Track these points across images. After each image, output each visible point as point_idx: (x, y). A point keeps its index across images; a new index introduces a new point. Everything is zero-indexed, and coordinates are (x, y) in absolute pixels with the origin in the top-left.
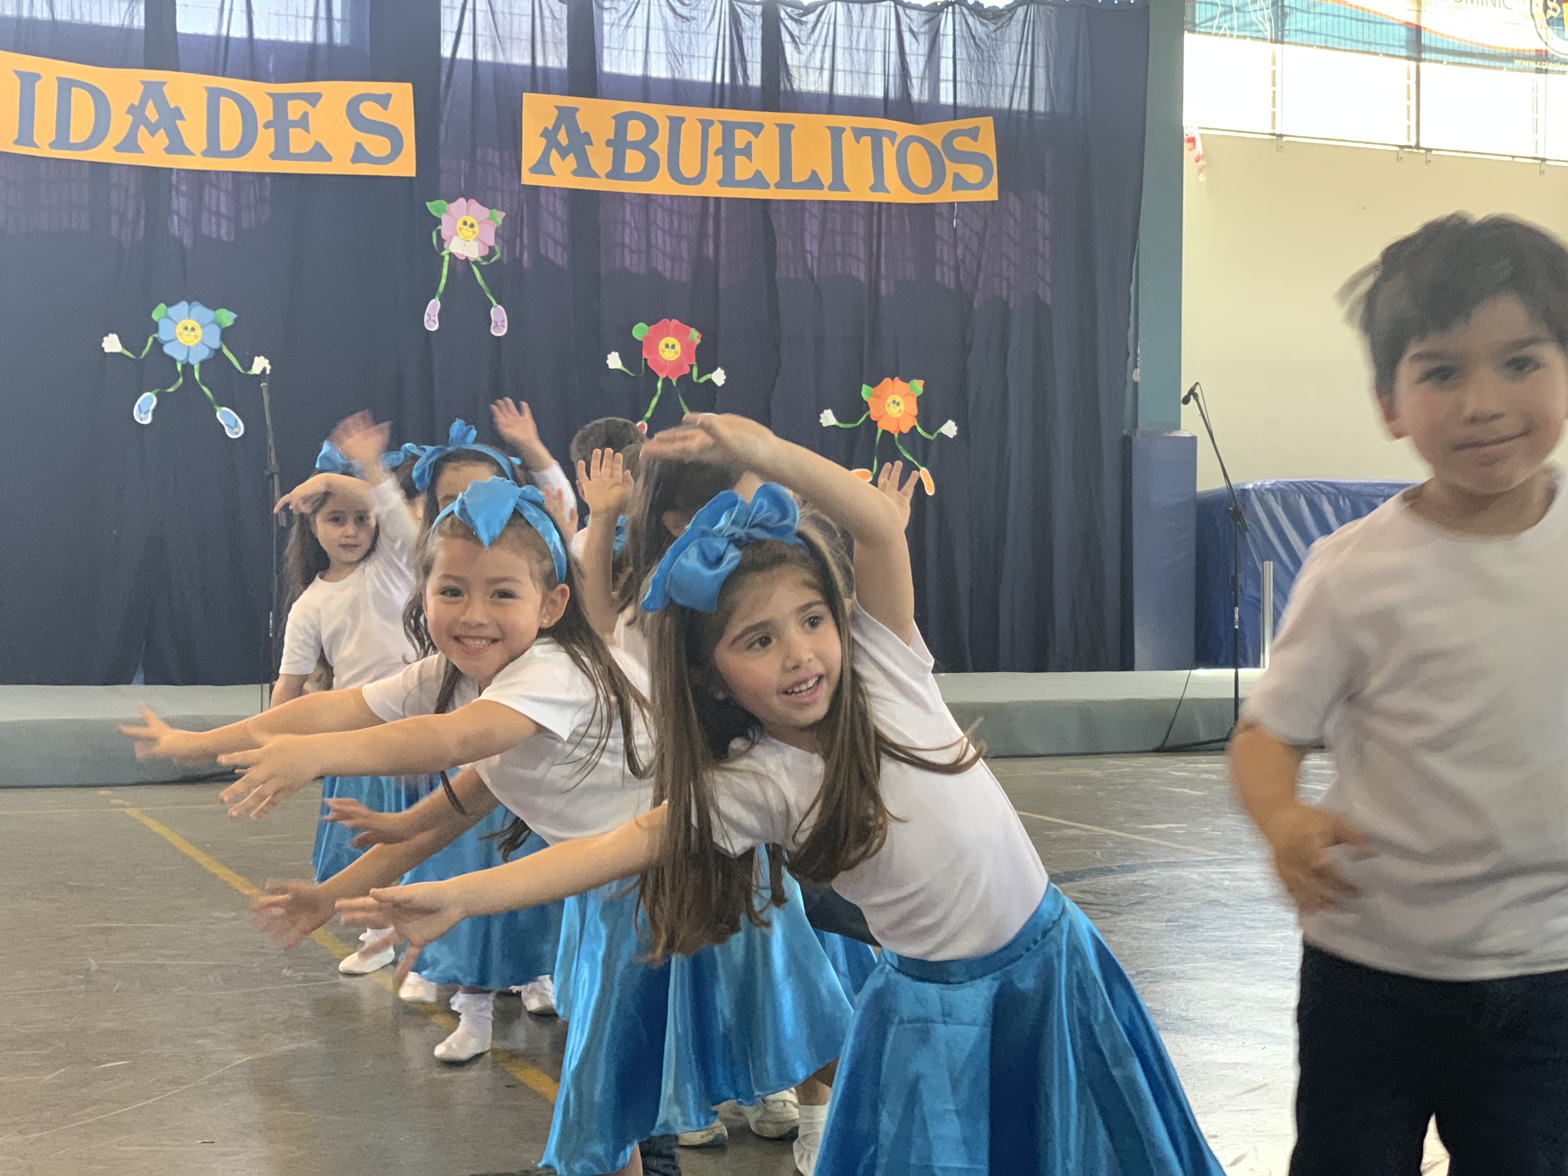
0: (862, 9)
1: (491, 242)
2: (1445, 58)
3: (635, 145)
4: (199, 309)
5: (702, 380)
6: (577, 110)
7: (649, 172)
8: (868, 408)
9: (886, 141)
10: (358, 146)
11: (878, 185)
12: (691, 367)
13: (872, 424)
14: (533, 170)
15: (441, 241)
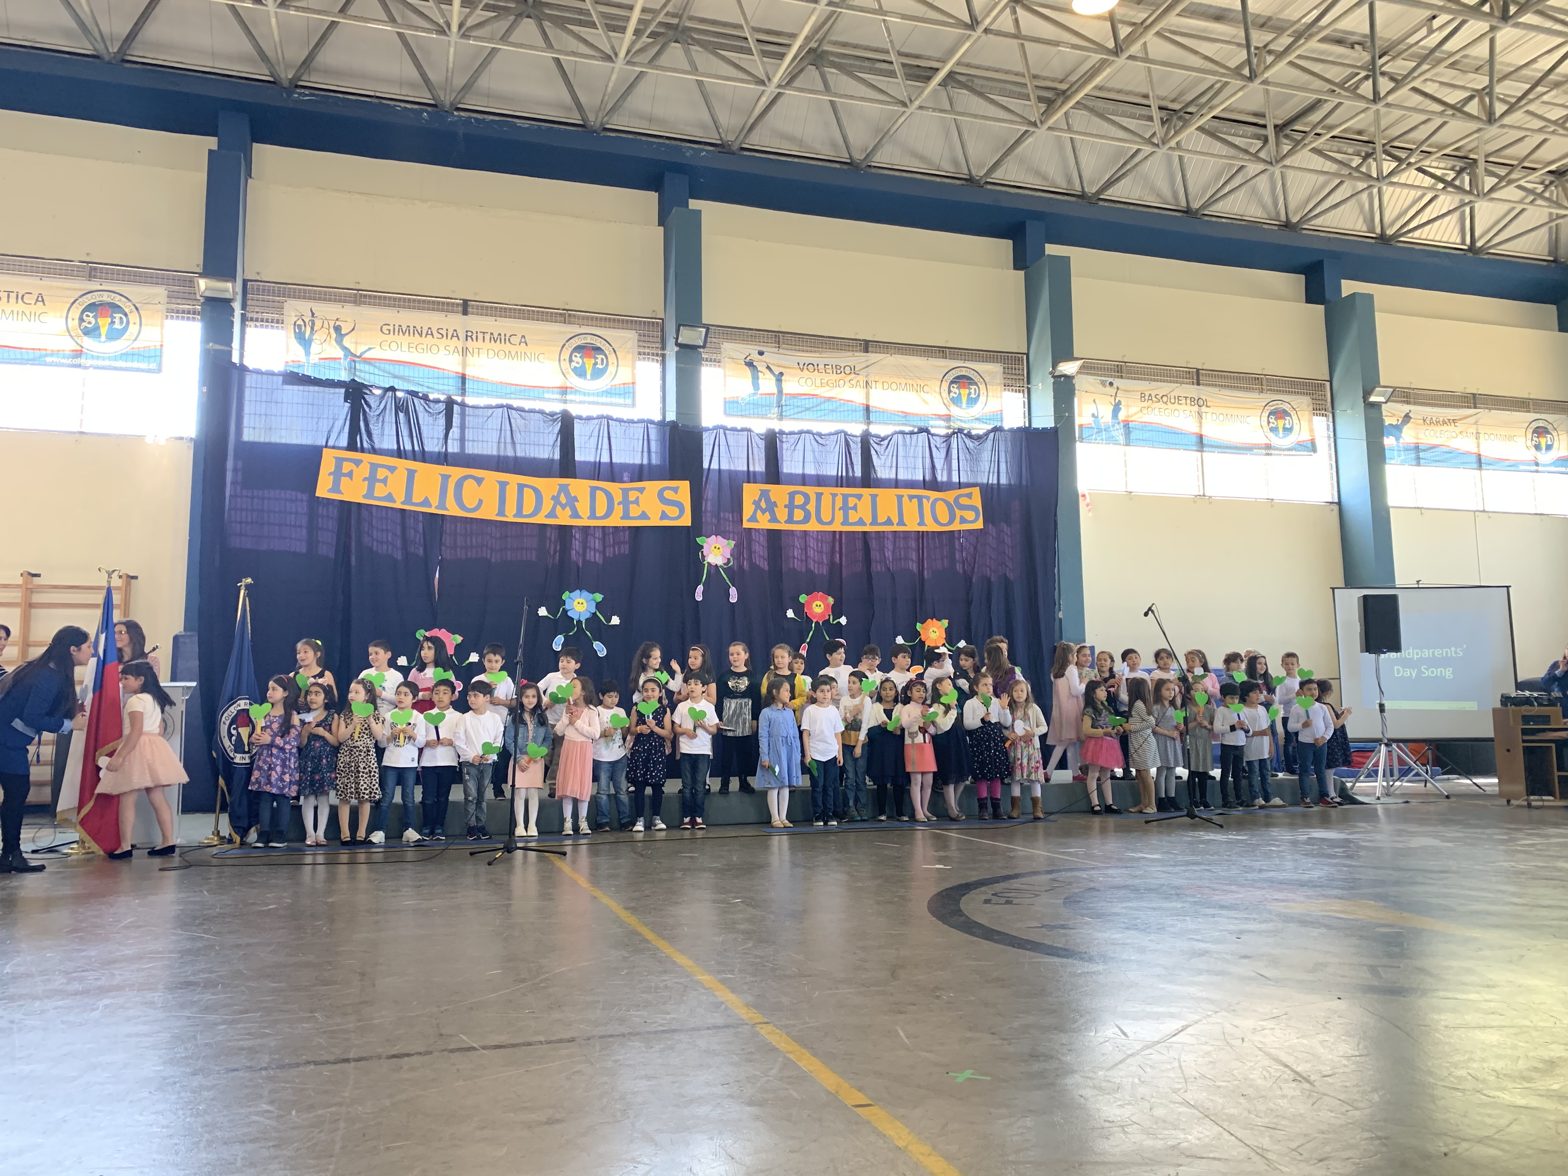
0: (911, 437)
1: (729, 556)
2: (1217, 450)
3: (798, 507)
4: (585, 593)
5: (834, 622)
6: (770, 491)
7: (807, 519)
8: (920, 635)
9: (925, 501)
10: (663, 512)
11: (921, 523)
12: (829, 616)
13: (922, 643)
14: (748, 521)
15: (703, 556)
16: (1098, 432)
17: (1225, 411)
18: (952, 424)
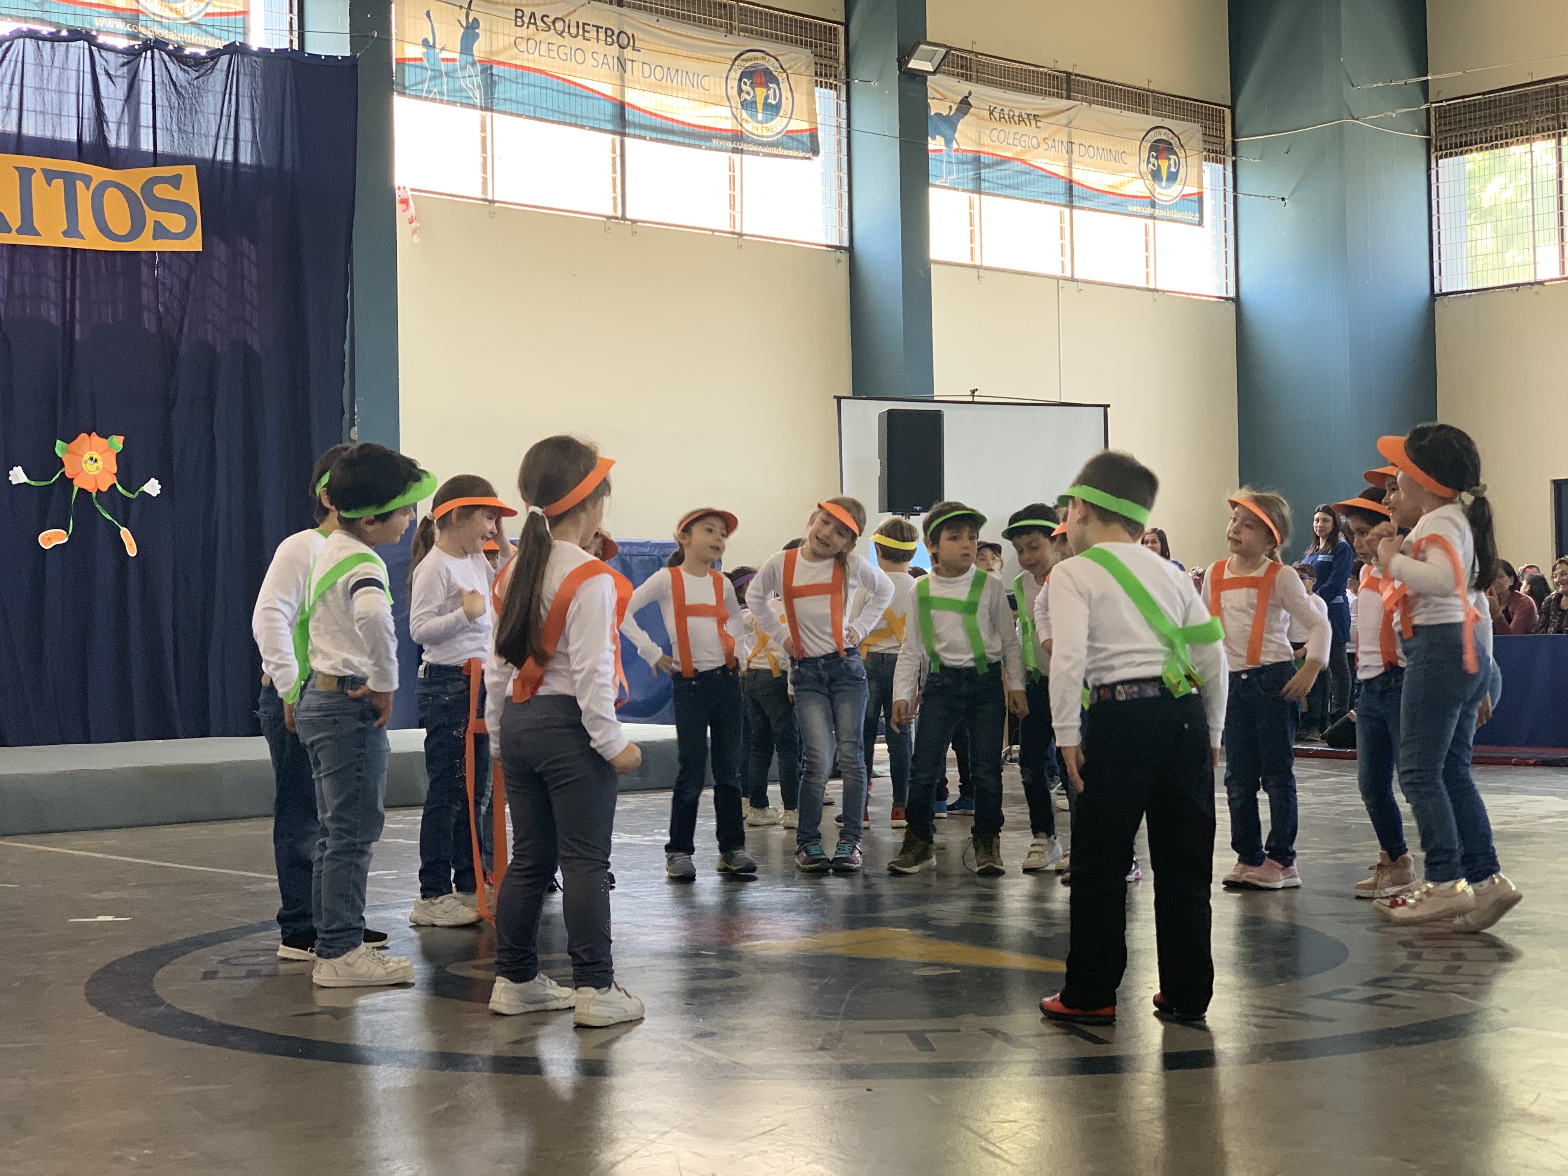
0: (52, 47)
2: (648, 134)
16: (434, 78)
17: (666, 60)
18: (142, 30)
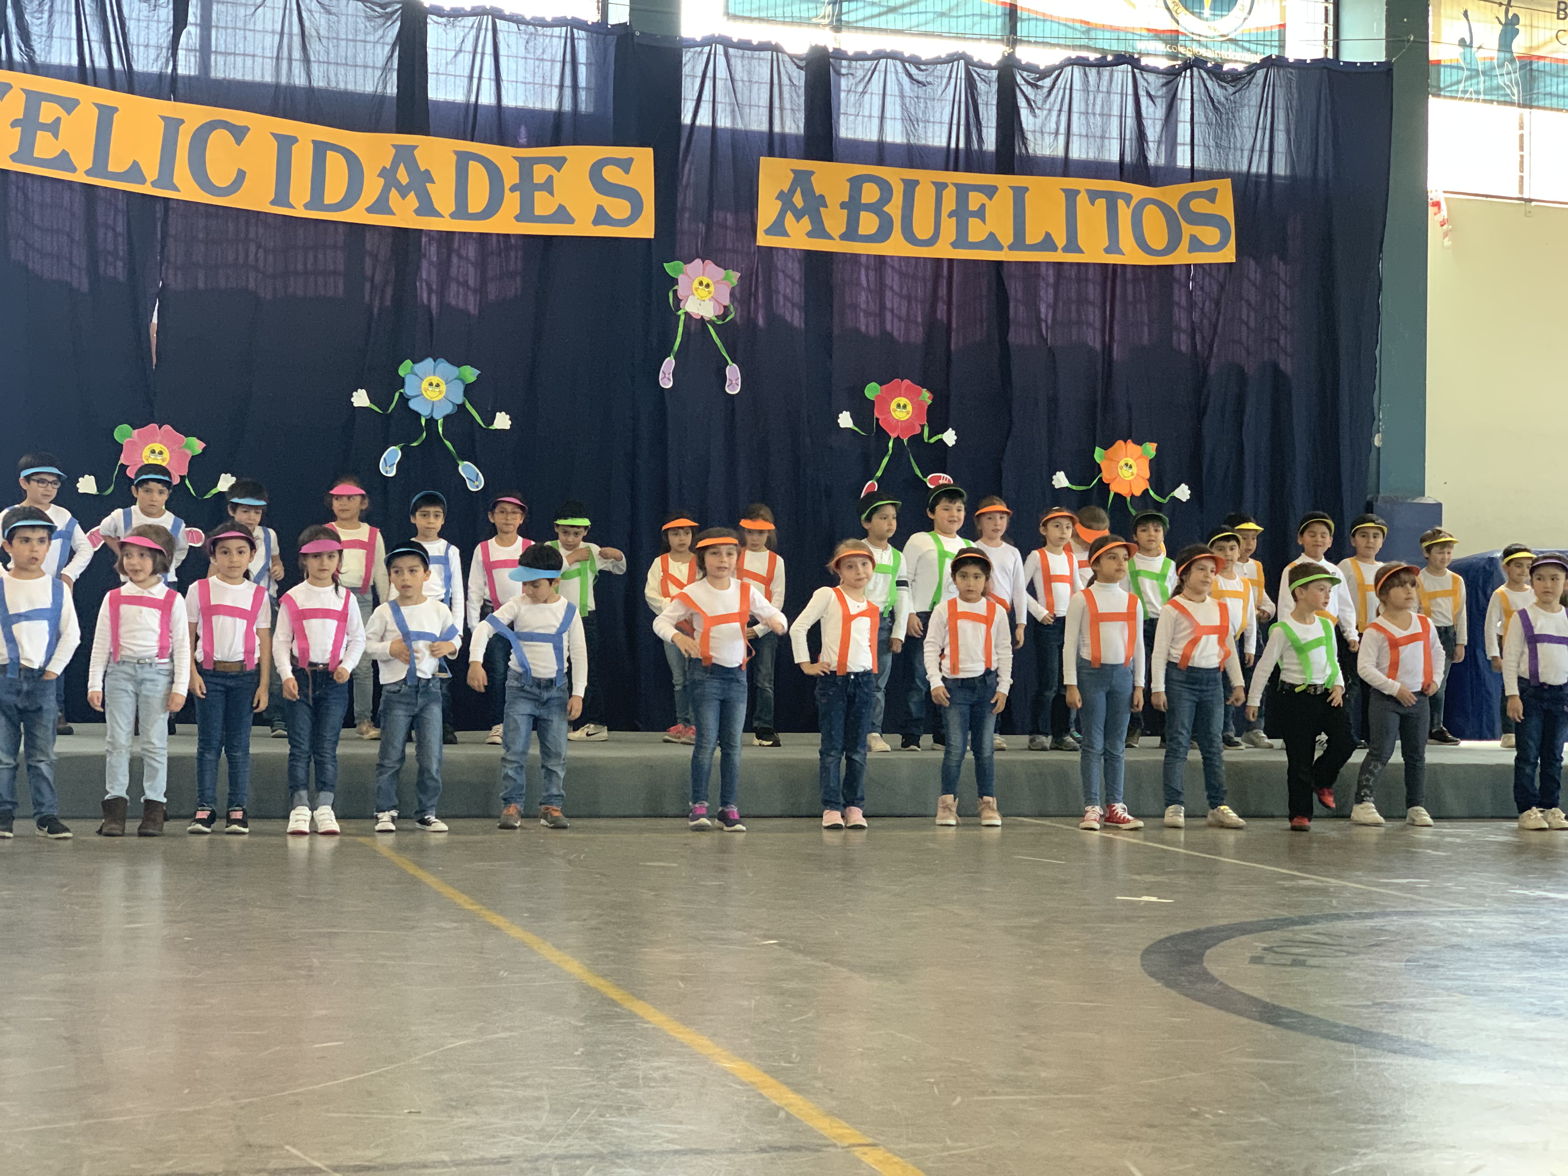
0: (1098, 73)
1: (727, 302)
3: (869, 208)
4: (443, 365)
5: (932, 441)
6: (812, 173)
7: (883, 233)
8: (1100, 471)
9: (1121, 203)
10: (600, 208)
11: (1113, 247)
12: (922, 427)
13: (1104, 487)
14: (768, 232)
15: (677, 301)
16: (1470, 78)
18: (1181, 50)
